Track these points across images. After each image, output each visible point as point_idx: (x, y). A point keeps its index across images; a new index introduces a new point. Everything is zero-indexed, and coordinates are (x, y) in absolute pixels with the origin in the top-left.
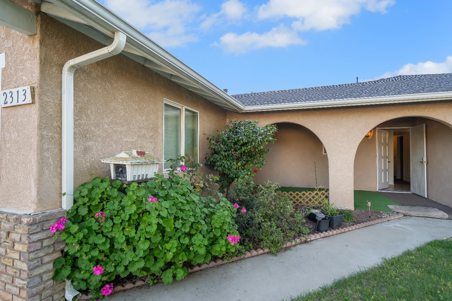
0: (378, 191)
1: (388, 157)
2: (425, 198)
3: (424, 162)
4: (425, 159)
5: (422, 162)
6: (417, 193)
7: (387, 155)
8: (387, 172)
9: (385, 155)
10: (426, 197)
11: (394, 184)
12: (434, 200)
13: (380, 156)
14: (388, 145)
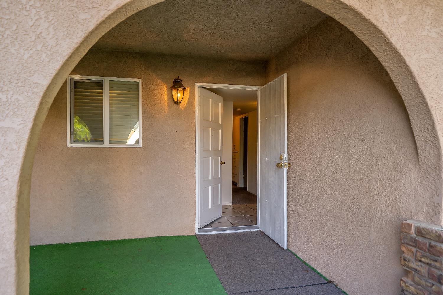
0: (197, 233)
1: (221, 153)
2: (284, 249)
3: (283, 165)
4: (285, 161)
5: (279, 166)
6: (268, 232)
7: (220, 150)
8: (219, 185)
9: (215, 150)
10: (286, 248)
11: (231, 204)
12: (301, 257)
13: (204, 150)
14: (221, 127)
